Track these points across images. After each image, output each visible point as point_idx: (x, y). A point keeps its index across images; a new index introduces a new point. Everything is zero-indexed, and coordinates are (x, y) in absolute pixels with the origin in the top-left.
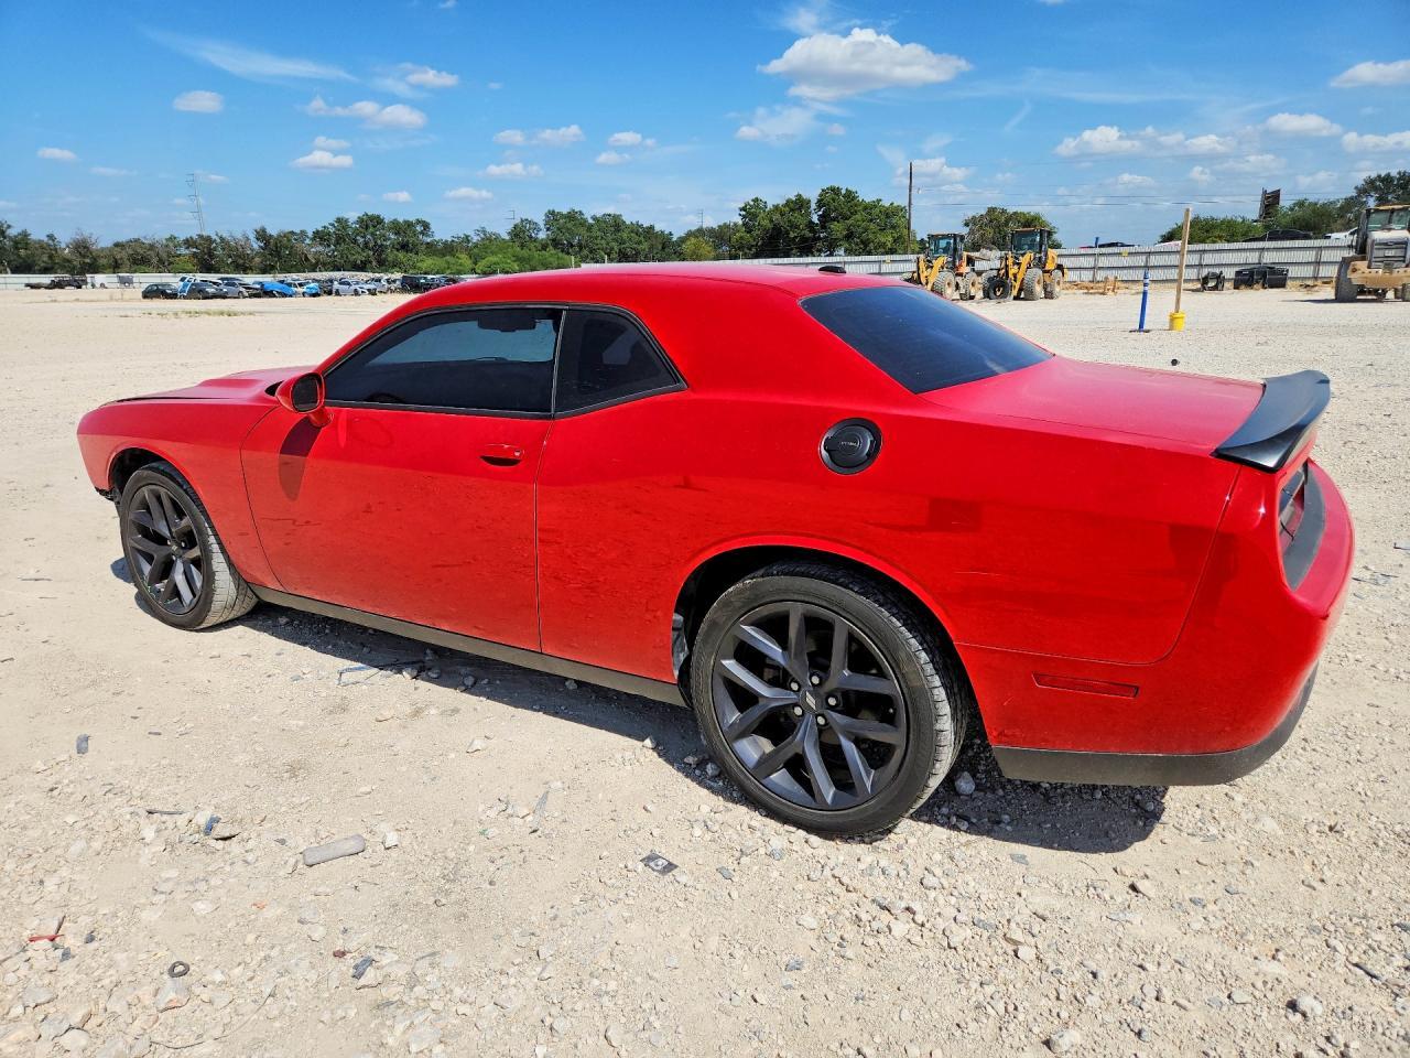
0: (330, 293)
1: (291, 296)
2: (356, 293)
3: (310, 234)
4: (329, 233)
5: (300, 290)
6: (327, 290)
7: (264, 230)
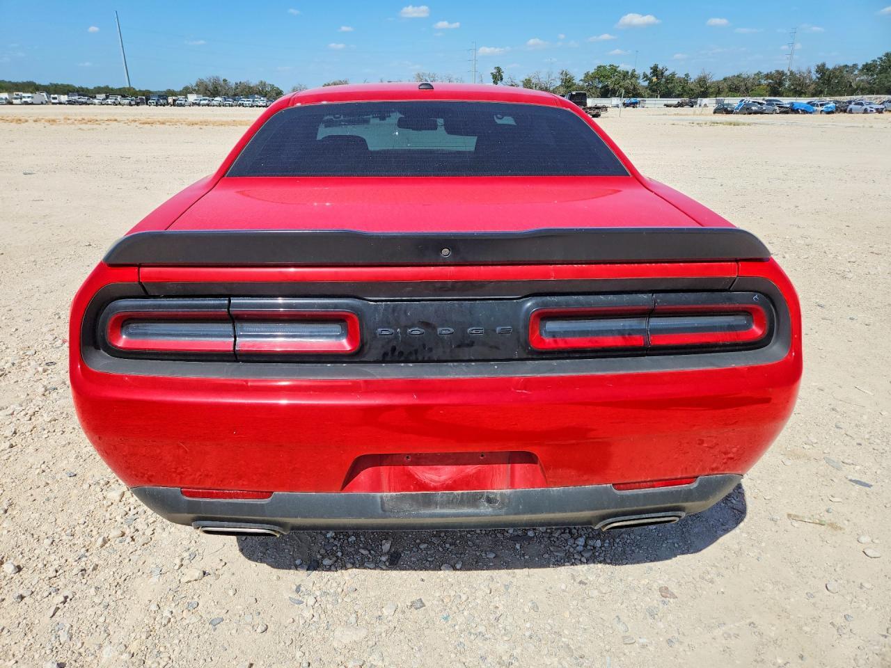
0: (845, 111)
1: (811, 113)
2: (865, 111)
3: (860, 67)
4: (875, 66)
5: (820, 108)
6: (842, 109)
7: (824, 65)
